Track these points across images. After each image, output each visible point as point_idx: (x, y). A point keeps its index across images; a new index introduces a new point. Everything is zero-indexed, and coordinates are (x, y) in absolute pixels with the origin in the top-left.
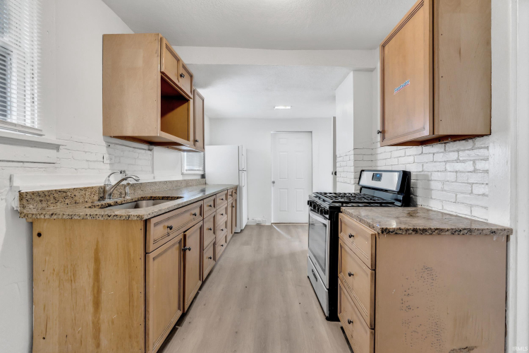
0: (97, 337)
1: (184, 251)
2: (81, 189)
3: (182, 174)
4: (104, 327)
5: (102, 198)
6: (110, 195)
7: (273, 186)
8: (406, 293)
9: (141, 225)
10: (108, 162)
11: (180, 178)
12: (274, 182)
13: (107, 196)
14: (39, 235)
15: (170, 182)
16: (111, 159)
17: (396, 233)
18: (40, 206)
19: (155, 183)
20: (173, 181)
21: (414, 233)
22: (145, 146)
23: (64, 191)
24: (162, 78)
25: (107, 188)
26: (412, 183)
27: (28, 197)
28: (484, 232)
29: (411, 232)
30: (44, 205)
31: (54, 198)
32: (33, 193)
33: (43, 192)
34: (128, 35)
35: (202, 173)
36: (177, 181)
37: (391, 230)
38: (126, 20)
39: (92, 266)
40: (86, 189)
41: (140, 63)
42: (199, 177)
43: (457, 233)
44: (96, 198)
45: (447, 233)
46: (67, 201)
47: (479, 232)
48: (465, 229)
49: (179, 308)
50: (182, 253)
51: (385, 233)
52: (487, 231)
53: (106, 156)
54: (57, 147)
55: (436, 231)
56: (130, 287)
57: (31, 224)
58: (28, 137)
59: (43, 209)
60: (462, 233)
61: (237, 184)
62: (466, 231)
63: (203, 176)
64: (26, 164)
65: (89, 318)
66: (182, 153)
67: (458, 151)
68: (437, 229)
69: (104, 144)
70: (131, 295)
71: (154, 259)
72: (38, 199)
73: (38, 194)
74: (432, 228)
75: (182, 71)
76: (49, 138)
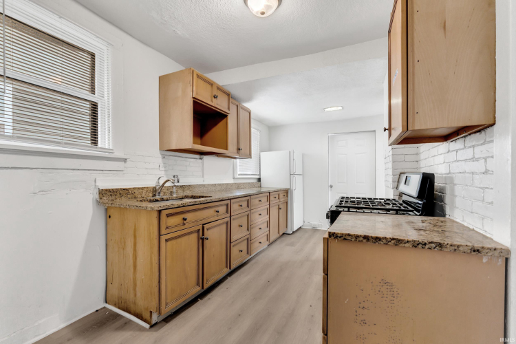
0: (135, 289)
1: (203, 239)
2: (139, 188)
3: (234, 178)
4: (138, 283)
5: (154, 195)
6: (159, 193)
7: (331, 190)
8: (362, 305)
9: (156, 215)
10: (163, 169)
11: (231, 181)
12: (331, 187)
13: (157, 194)
14: (110, 217)
15: (220, 185)
16: (165, 167)
17: (345, 239)
18: (111, 198)
19: (204, 185)
20: (223, 184)
21: (365, 241)
22: (197, 156)
23: (127, 190)
24: (194, 102)
25: (157, 188)
26: (435, 187)
27: (103, 192)
28: (461, 249)
29: (361, 239)
30: (113, 198)
31: (120, 194)
32: (106, 190)
33: (113, 189)
34: (182, 71)
35: (258, 177)
36: (227, 184)
37: (339, 235)
38: (177, 60)
39: (133, 240)
40: (142, 188)
41: (180, 93)
42: (255, 181)
43: (420, 246)
44: (151, 195)
45: (407, 245)
46: (129, 196)
47: (453, 248)
48: (432, 243)
49: (198, 284)
50: (201, 241)
51: (332, 238)
52: (466, 248)
53: (162, 165)
54: (125, 160)
55: (393, 242)
56: (151, 259)
57: (107, 209)
58: (107, 155)
59: (112, 200)
60: (427, 246)
61: (288, 187)
62: (433, 245)
63: (259, 180)
64: (105, 172)
65: (131, 275)
66: (235, 160)
67: (474, 147)
68: (393, 239)
69: (160, 156)
70: (151, 264)
71: (167, 240)
72: (109, 194)
73: (109, 190)
74: (388, 237)
75: (216, 92)
76: (118, 154)
